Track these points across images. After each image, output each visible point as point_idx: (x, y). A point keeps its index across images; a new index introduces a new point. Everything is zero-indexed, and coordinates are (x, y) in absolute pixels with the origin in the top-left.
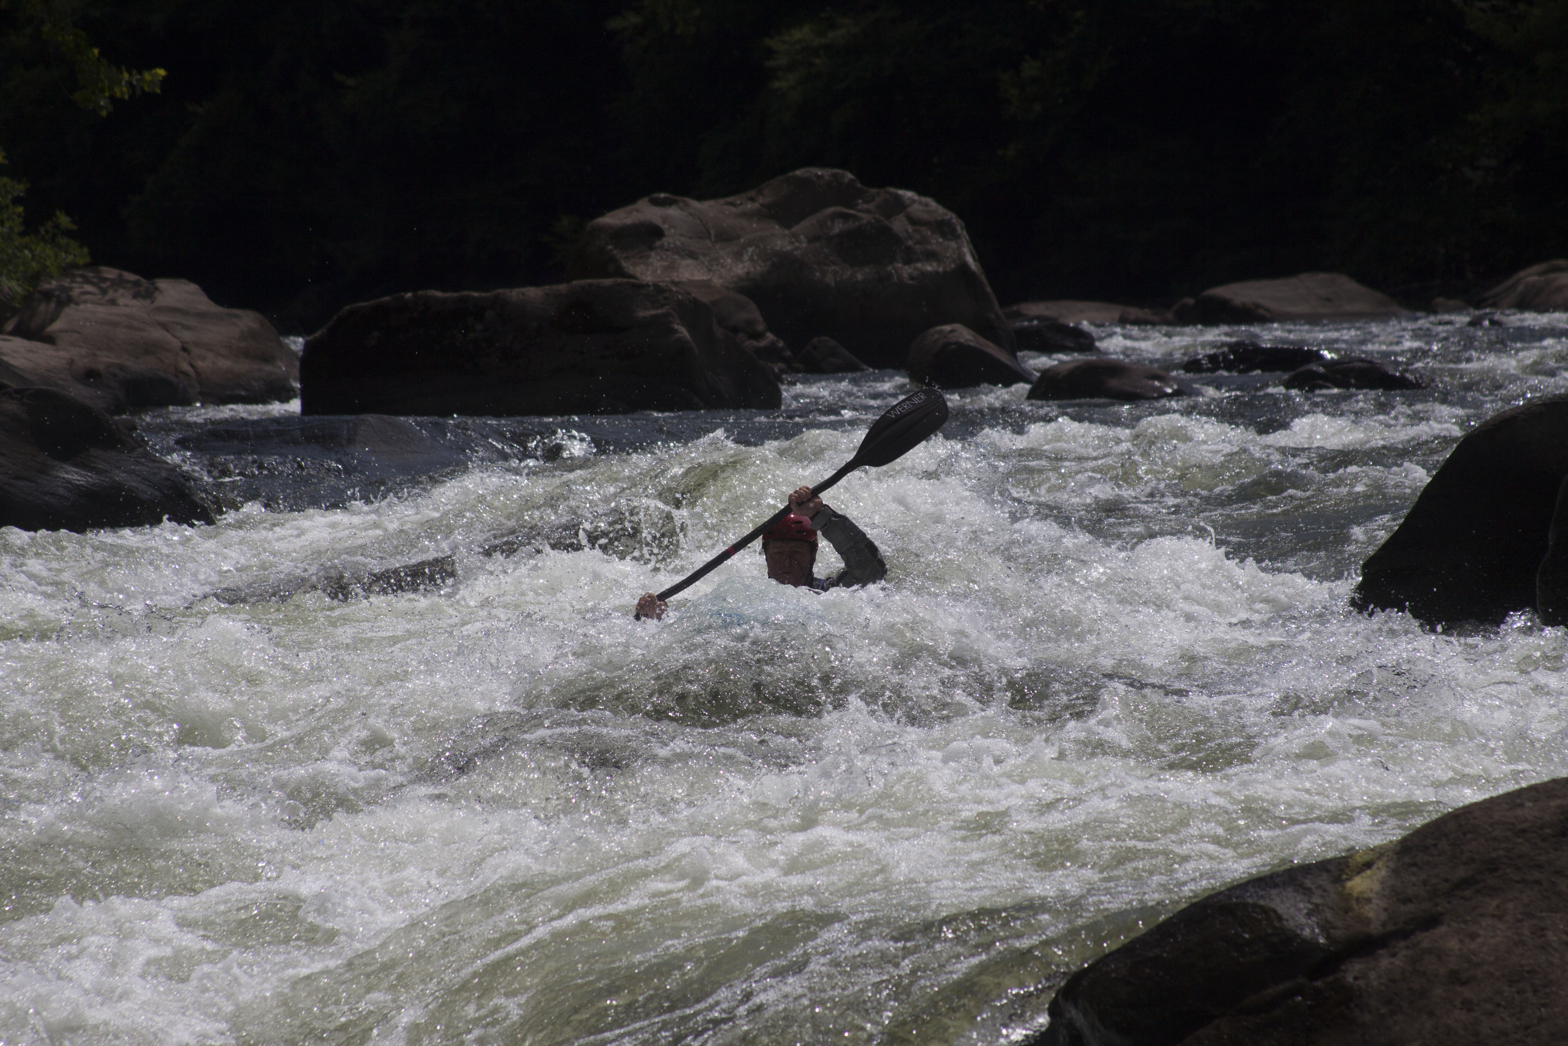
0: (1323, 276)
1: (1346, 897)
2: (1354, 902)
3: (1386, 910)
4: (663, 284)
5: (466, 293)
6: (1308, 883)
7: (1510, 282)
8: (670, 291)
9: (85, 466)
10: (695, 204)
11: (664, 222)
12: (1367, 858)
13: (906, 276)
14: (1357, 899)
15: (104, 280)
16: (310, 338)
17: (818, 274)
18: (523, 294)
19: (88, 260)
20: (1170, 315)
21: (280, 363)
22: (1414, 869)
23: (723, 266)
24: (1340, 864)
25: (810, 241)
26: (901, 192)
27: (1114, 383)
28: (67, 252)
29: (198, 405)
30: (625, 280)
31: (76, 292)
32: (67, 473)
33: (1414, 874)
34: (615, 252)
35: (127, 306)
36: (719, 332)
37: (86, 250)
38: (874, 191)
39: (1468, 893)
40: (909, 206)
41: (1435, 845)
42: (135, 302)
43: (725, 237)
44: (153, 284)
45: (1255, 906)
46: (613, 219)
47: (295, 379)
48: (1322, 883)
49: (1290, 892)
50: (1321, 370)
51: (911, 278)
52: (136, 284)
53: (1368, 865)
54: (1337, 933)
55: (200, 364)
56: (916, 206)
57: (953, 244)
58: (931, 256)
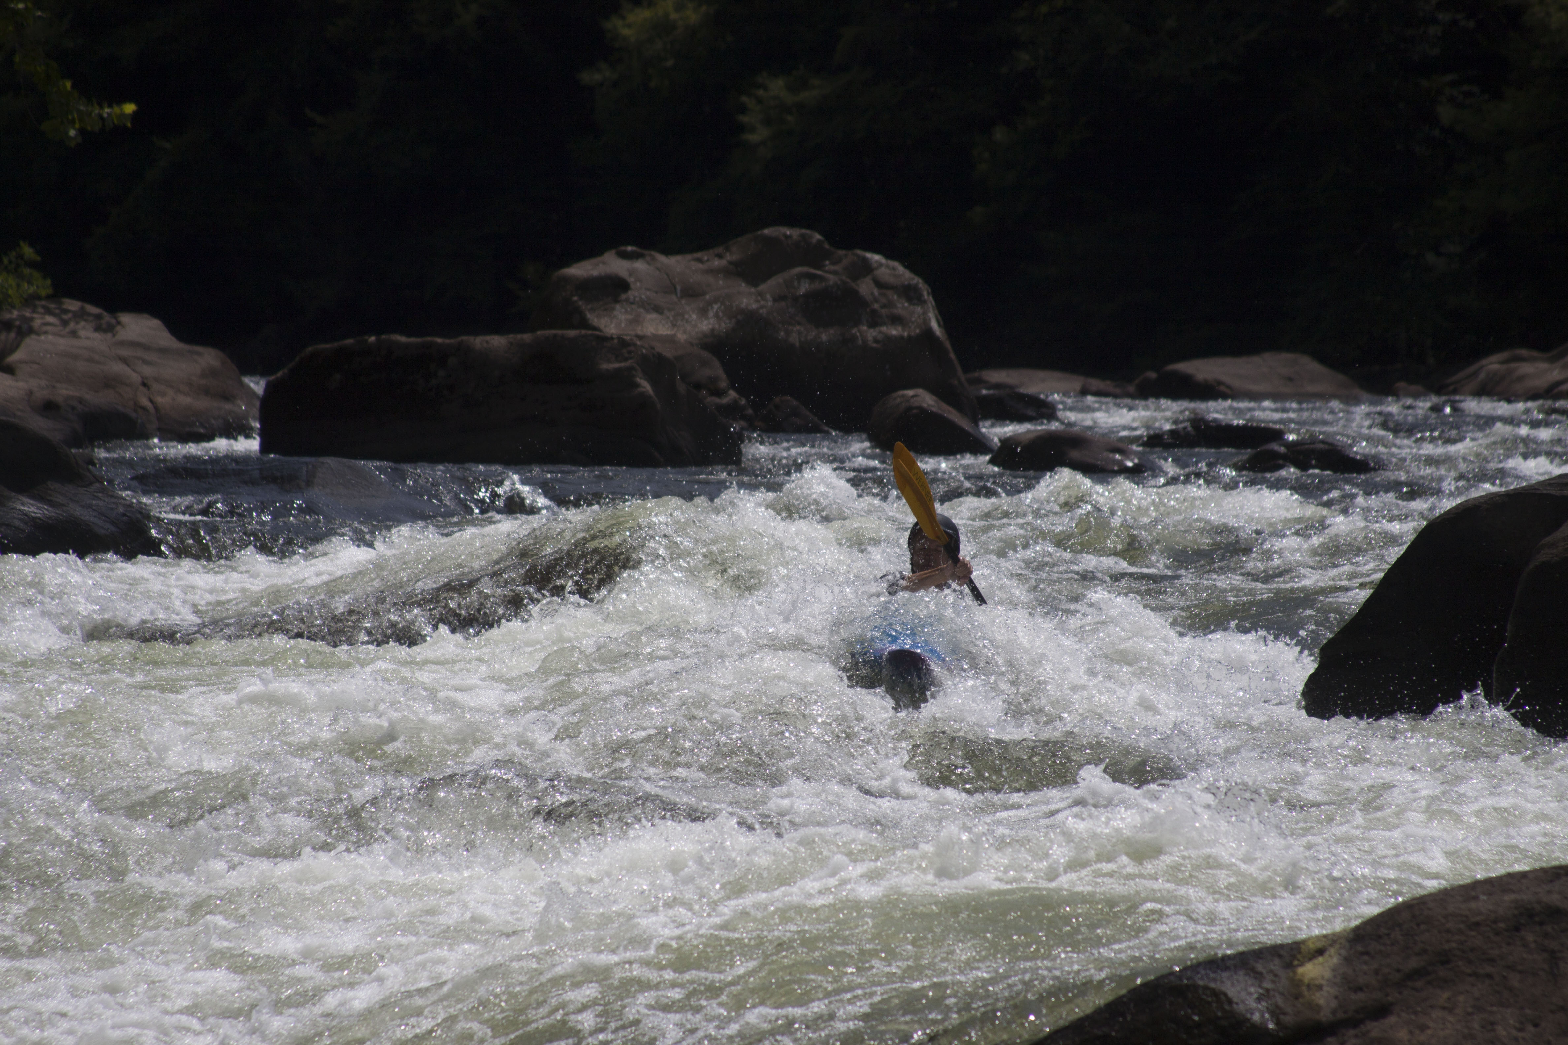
0: (1285, 356)
1: (1297, 983)
2: (1304, 989)
3: (1336, 997)
4: (627, 338)
5: (429, 339)
6: (1259, 967)
7: (1471, 369)
8: (635, 345)
9: (41, 499)
10: (662, 259)
11: (630, 275)
12: (1319, 945)
13: (870, 338)
14: (1308, 986)
15: (66, 311)
16: (272, 378)
17: (782, 333)
18: (487, 342)
19: (50, 291)
20: (1131, 389)
21: (239, 402)
22: (1366, 958)
23: (687, 321)
24: (1292, 949)
25: (775, 300)
26: (869, 255)
27: (1075, 454)
28: (30, 283)
29: (156, 440)
30: (590, 332)
31: (37, 323)
32: (23, 504)
33: (1366, 963)
34: (580, 303)
35: (88, 338)
36: (682, 388)
37: (49, 282)
38: (841, 252)
39: (1419, 984)
40: (877, 269)
41: (1388, 935)
42: (96, 335)
43: (691, 293)
44: (116, 318)
45: (1206, 988)
46: (579, 270)
47: (254, 419)
48: (1273, 968)
49: (1241, 976)
50: (1282, 449)
51: (876, 341)
52: (98, 317)
53: (1320, 952)
54: (1287, 1019)
55: (159, 400)
56: (883, 270)
57: (919, 309)
58: (896, 320)
